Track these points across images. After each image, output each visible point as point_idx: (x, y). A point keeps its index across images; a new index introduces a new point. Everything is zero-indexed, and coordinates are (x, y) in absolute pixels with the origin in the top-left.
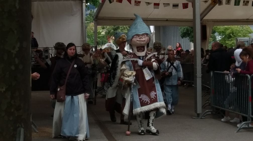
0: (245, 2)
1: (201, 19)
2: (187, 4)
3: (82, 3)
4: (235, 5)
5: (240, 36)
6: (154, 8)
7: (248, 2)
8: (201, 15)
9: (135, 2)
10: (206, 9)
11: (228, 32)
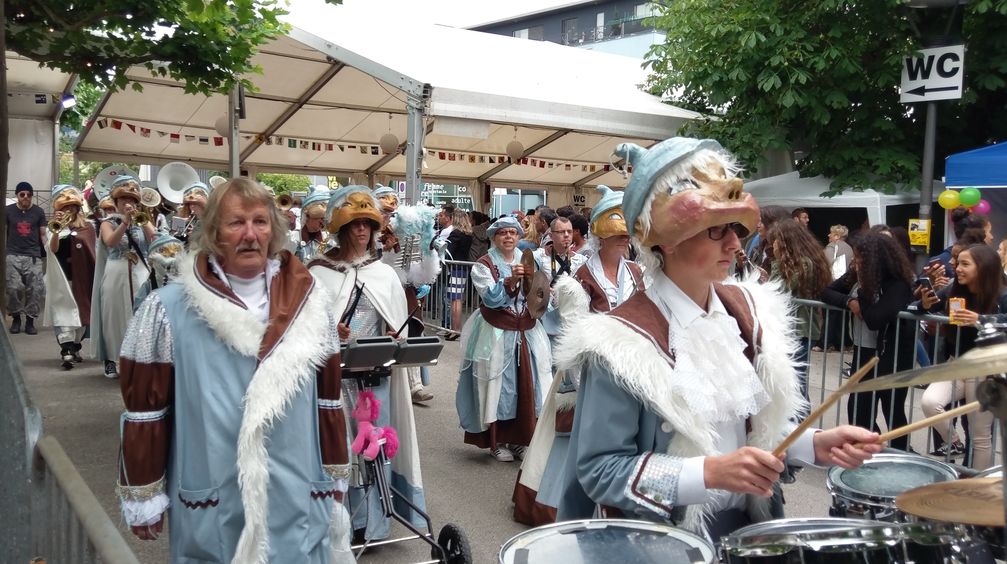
0: (304, 144)
1: (241, 162)
2: (221, 139)
3: (54, 124)
4: (290, 146)
5: (295, 189)
6: (172, 141)
7: (307, 143)
8: (241, 155)
9: (142, 129)
10: (247, 149)
11: (279, 182)
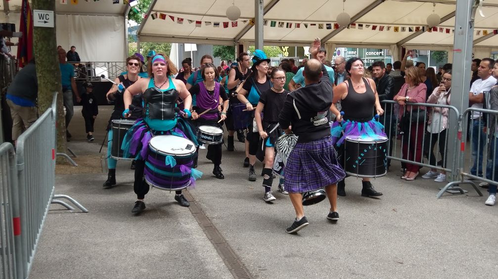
0: (281, 24)
2: (228, 23)
3: (125, 18)
4: (271, 26)
6: (196, 26)
7: (283, 23)
9: (178, 19)
